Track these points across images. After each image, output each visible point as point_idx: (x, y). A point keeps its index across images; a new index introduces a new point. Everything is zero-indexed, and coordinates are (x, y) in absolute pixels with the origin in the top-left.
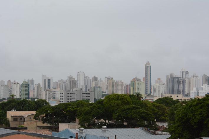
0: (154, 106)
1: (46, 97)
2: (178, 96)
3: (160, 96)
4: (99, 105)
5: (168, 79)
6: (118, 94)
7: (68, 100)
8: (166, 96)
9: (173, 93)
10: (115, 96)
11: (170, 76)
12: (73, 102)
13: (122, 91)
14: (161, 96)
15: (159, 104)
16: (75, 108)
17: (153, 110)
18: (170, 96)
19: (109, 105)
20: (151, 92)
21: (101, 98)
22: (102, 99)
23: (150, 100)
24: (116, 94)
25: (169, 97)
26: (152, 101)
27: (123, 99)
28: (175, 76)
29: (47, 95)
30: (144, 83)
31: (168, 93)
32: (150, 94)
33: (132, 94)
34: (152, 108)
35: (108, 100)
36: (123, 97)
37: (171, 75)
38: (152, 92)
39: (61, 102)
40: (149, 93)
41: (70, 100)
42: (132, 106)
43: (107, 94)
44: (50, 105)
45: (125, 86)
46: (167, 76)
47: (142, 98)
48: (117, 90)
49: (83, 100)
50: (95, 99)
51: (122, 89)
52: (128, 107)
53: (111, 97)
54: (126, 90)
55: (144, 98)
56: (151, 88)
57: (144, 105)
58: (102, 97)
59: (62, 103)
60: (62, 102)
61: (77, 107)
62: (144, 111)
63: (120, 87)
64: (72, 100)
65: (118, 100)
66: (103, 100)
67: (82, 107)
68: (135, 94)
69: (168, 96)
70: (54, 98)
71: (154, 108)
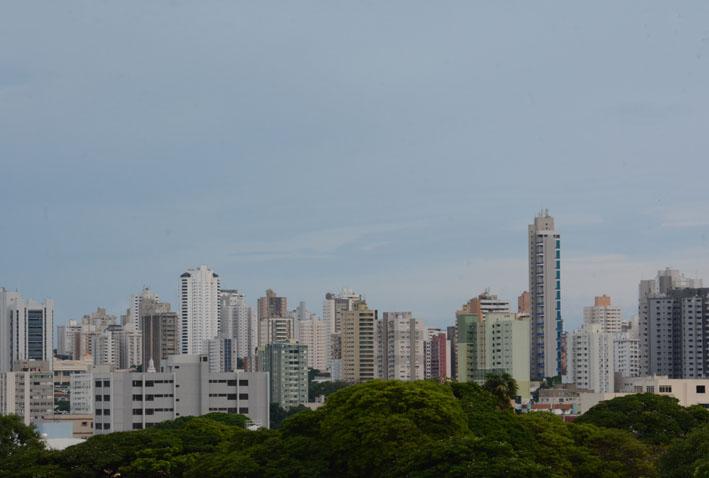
0: (581, 439)
1: (21, 405)
2: (701, 389)
3: (611, 386)
4: (300, 438)
5: (647, 303)
6: (394, 383)
7: (137, 419)
8: (641, 388)
9: (676, 373)
10: (379, 393)
11: (657, 285)
12: (159, 426)
13: (413, 367)
14: (616, 391)
15: (607, 431)
16: (176, 454)
17: (576, 460)
18: (662, 389)
19: (348, 436)
20: (562, 370)
21: (307, 405)
22: (314, 407)
23: (558, 412)
24: (383, 380)
25: (657, 392)
26: (568, 413)
27: (420, 405)
28: (683, 285)
29: (27, 394)
30: (526, 324)
31: (649, 373)
32: (558, 379)
33: (463, 378)
34: (573, 448)
35: (345, 411)
36: (422, 394)
37: (665, 280)
38: (570, 369)
39: (98, 426)
40: (551, 371)
41: (145, 419)
42: (468, 444)
43: (338, 385)
44: (41, 446)
45: (427, 338)
46: (645, 286)
47: (518, 400)
48: (388, 360)
49: (215, 416)
50: (275, 409)
51: (412, 357)
52: (445, 444)
53: (359, 397)
54: (434, 362)
55: (526, 400)
56: (561, 350)
57: (530, 433)
58: (312, 399)
59: (103, 432)
60: (107, 426)
61: (185, 451)
62: (531, 464)
63: (401, 347)
64: (158, 418)
65: (395, 410)
66: (320, 415)
67: (211, 451)
68: (481, 382)
69: (651, 389)
70: (64, 406)
71: (583, 451)
